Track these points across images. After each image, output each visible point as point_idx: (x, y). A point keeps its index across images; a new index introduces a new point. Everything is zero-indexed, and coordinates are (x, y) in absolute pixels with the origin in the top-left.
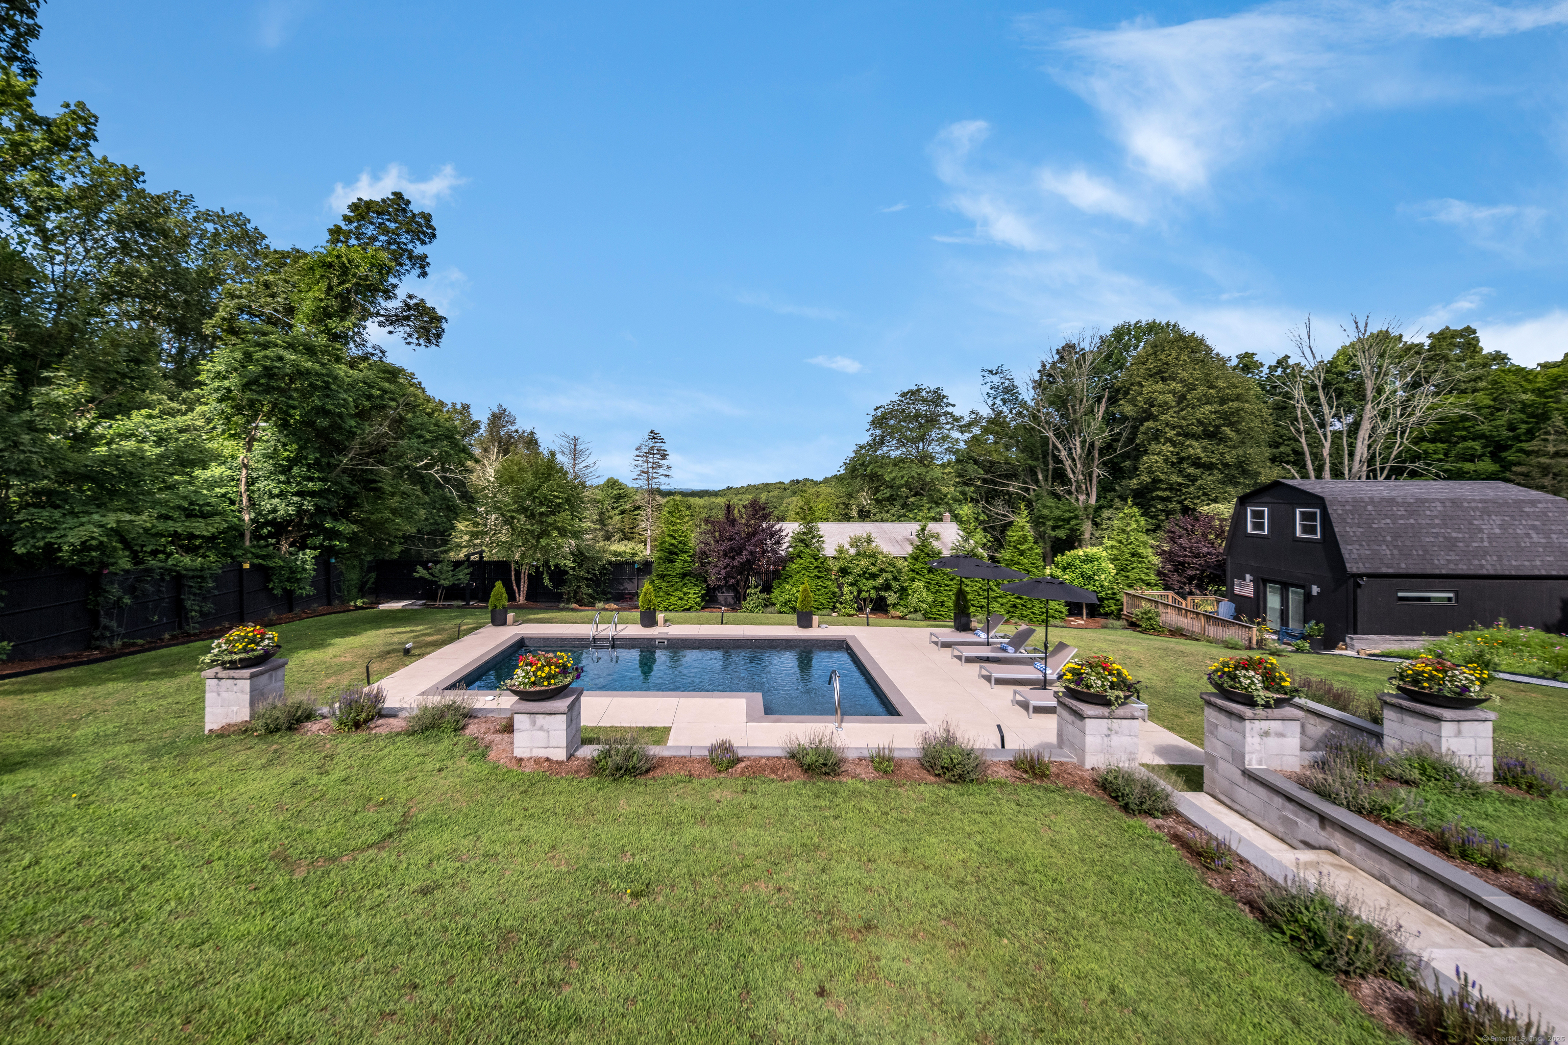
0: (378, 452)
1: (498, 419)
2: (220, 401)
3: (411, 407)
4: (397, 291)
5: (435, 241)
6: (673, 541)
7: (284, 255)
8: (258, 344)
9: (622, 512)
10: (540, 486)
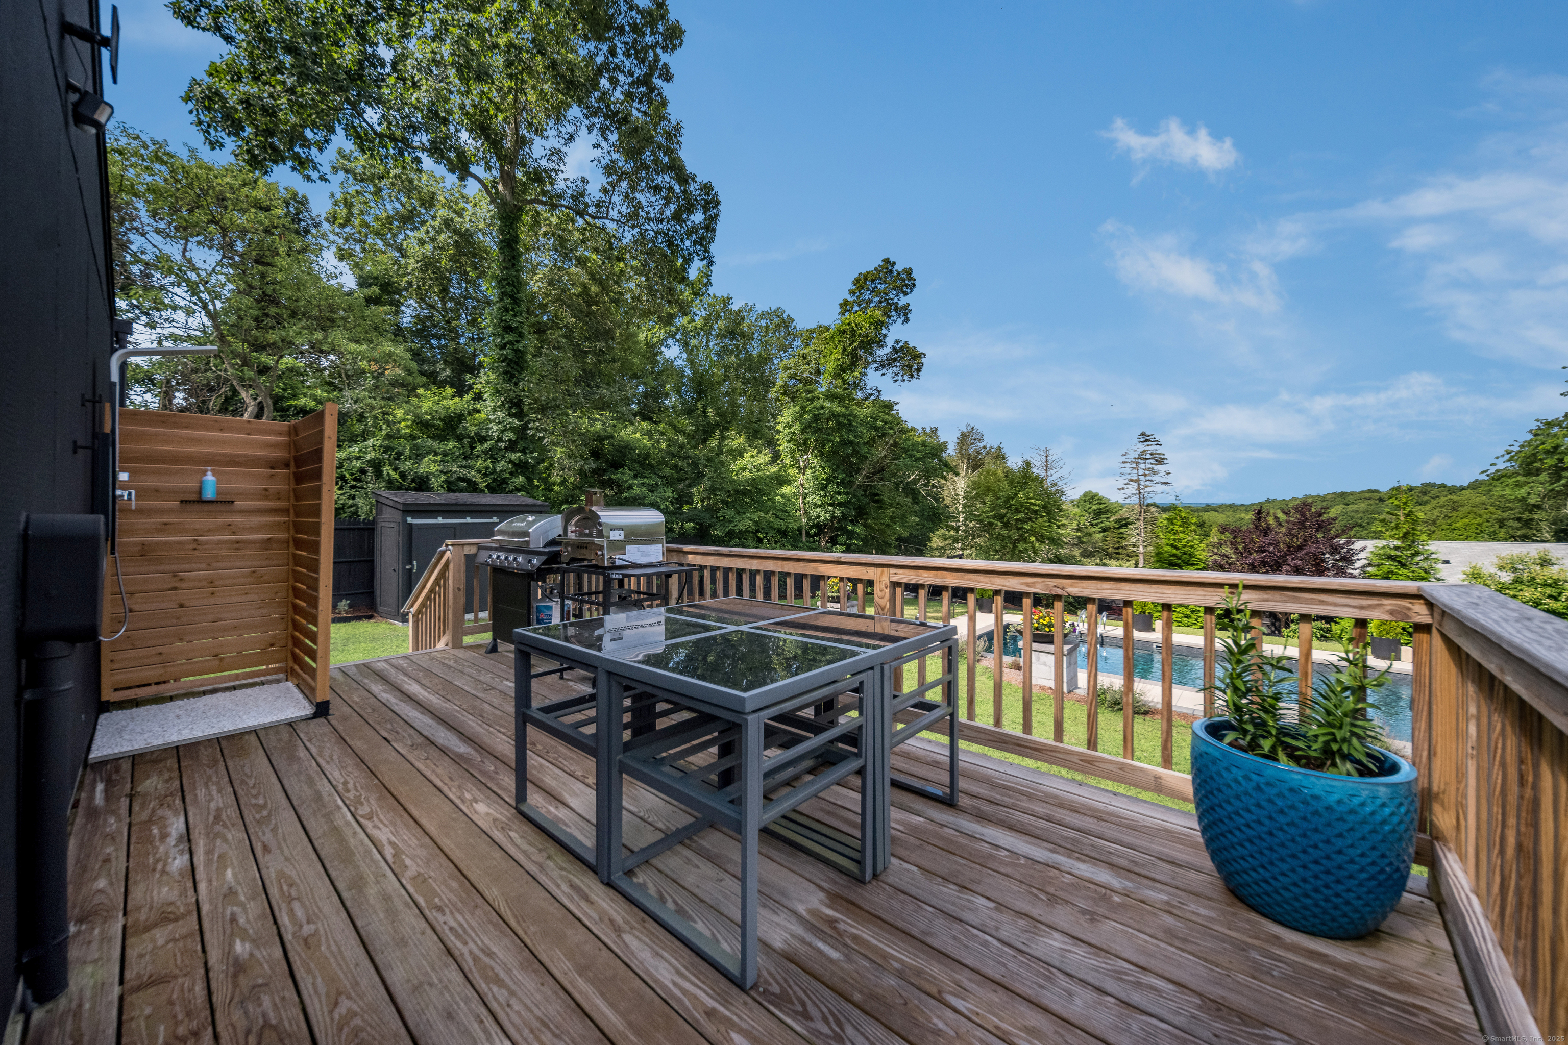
0: (880, 471)
1: (966, 438)
2: (789, 442)
3: (903, 431)
4: (887, 340)
5: (915, 290)
6: (1175, 551)
7: (811, 331)
8: (808, 400)
9: (1104, 530)
10: (1016, 495)
